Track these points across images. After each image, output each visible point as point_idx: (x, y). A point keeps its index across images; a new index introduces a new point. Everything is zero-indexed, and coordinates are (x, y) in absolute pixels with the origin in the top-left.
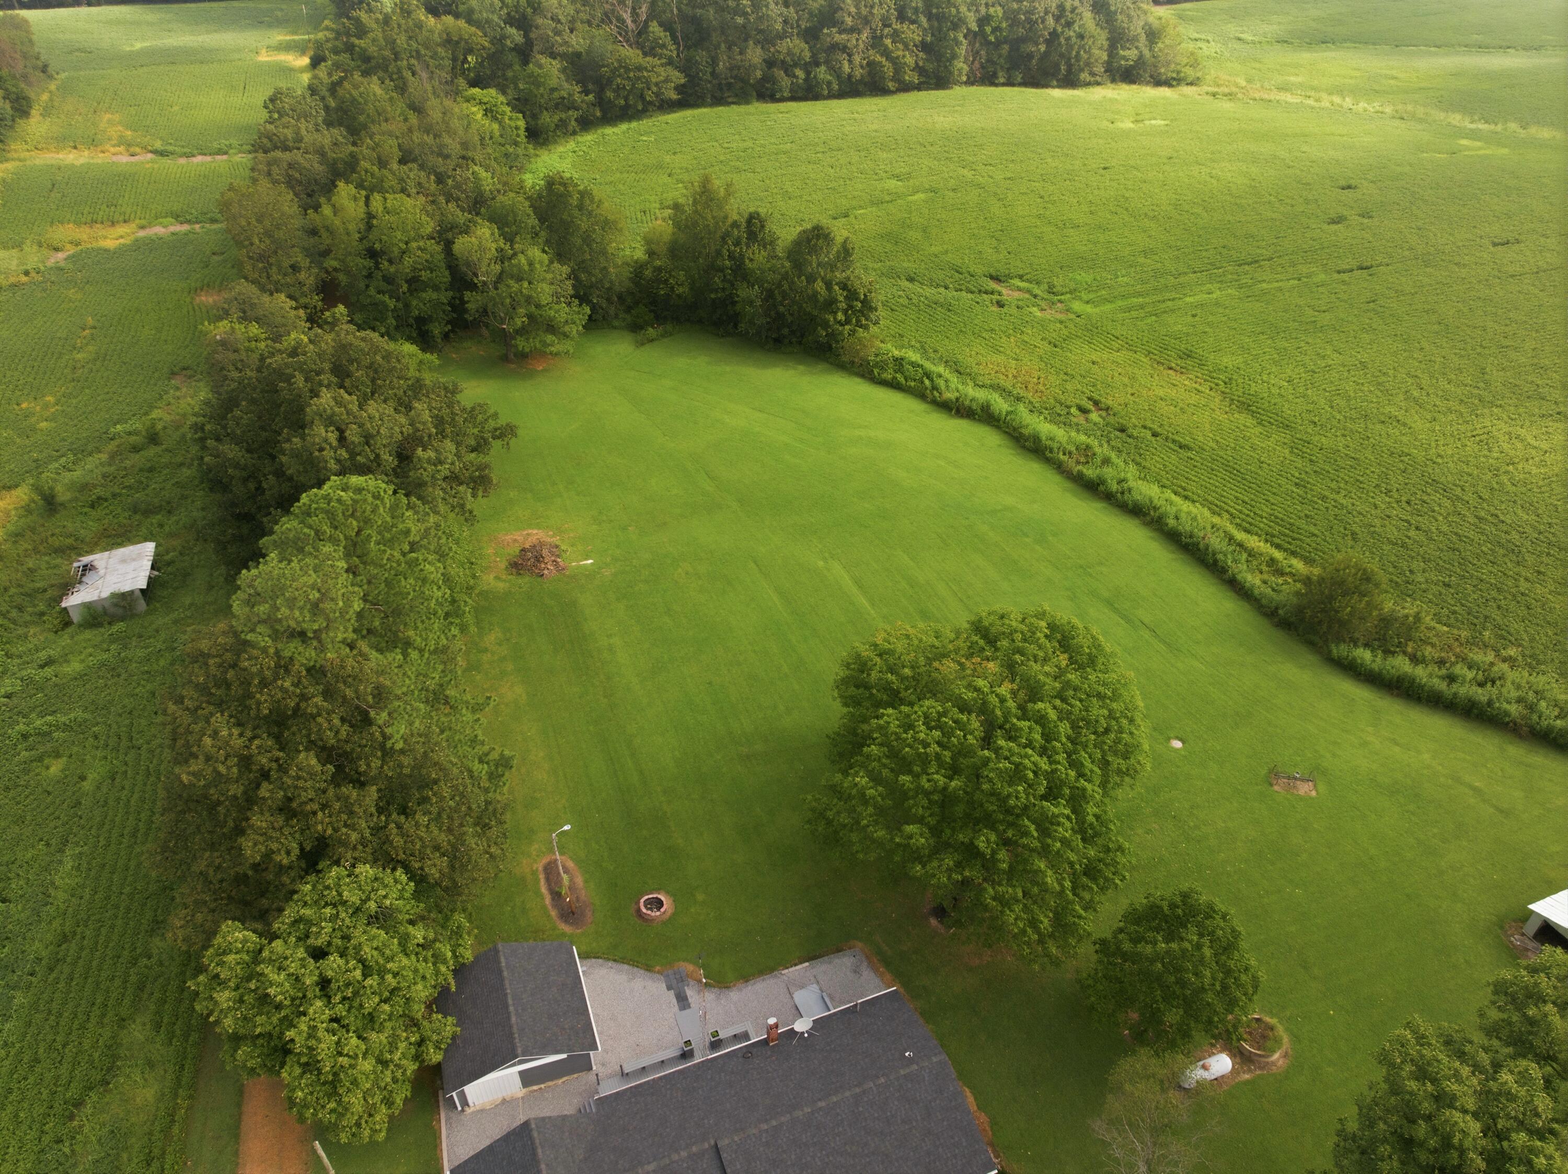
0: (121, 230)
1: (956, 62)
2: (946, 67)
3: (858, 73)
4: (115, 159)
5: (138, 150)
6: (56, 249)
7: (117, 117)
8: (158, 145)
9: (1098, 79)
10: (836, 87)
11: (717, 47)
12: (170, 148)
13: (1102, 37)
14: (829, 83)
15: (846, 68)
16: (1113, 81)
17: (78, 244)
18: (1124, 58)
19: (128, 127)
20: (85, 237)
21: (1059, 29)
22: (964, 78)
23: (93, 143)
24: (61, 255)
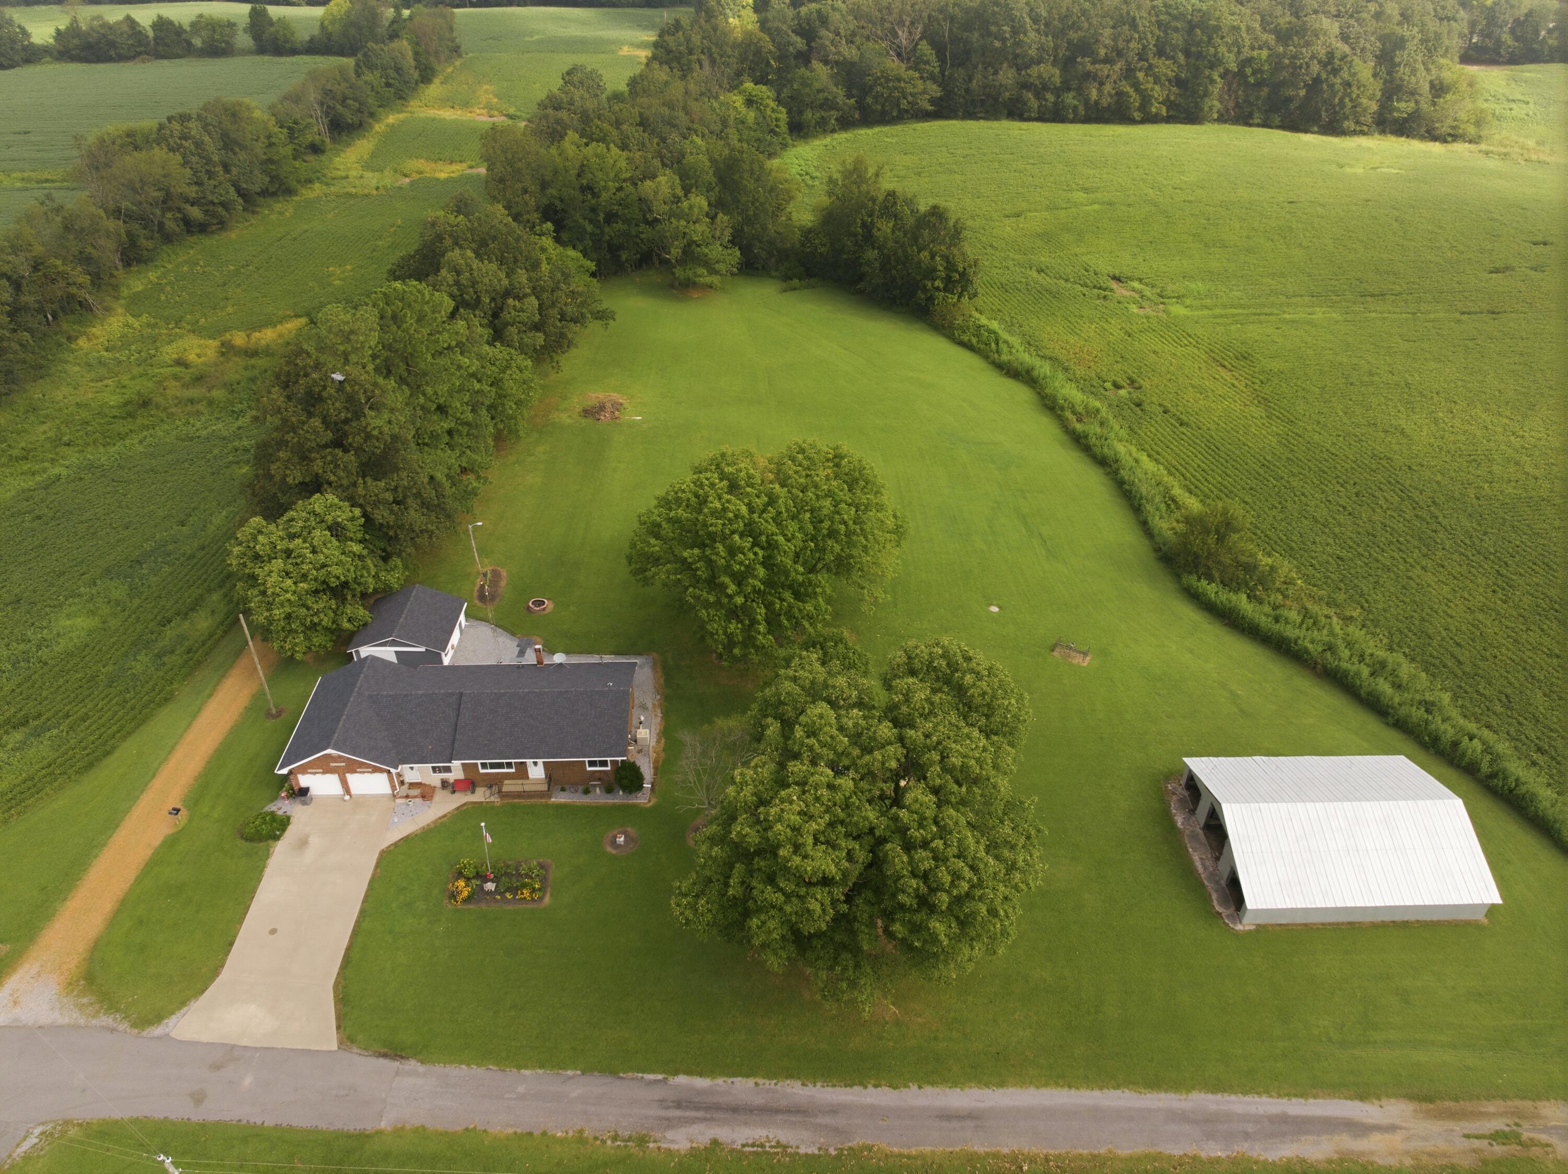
0: (455, 167)
1: (1207, 99)
2: (1197, 103)
3: (1105, 102)
4: (477, 118)
5: (496, 113)
6: (406, 176)
7: (491, 88)
8: (512, 111)
9: (1365, 128)
10: (1082, 111)
11: (975, 67)
12: (519, 114)
13: (1375, 87)
14: (1075, 108)
15: (1094, 95)
16: (1383, 132)
17: (421, 173)
18: (1398, 110)
19: (495, 96)
20: (428, 169)
21: (1324, 76)
22: (1215, 116)
23: (466, 105)
24: (407, 180)
